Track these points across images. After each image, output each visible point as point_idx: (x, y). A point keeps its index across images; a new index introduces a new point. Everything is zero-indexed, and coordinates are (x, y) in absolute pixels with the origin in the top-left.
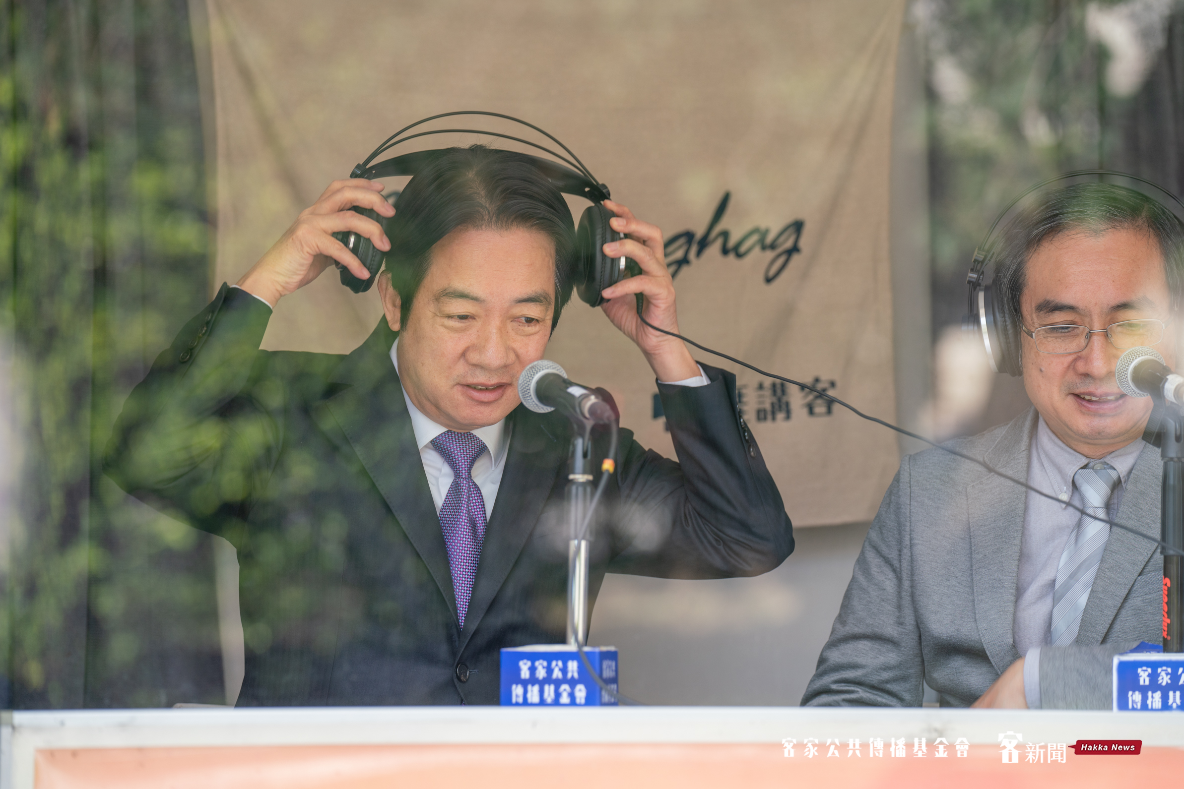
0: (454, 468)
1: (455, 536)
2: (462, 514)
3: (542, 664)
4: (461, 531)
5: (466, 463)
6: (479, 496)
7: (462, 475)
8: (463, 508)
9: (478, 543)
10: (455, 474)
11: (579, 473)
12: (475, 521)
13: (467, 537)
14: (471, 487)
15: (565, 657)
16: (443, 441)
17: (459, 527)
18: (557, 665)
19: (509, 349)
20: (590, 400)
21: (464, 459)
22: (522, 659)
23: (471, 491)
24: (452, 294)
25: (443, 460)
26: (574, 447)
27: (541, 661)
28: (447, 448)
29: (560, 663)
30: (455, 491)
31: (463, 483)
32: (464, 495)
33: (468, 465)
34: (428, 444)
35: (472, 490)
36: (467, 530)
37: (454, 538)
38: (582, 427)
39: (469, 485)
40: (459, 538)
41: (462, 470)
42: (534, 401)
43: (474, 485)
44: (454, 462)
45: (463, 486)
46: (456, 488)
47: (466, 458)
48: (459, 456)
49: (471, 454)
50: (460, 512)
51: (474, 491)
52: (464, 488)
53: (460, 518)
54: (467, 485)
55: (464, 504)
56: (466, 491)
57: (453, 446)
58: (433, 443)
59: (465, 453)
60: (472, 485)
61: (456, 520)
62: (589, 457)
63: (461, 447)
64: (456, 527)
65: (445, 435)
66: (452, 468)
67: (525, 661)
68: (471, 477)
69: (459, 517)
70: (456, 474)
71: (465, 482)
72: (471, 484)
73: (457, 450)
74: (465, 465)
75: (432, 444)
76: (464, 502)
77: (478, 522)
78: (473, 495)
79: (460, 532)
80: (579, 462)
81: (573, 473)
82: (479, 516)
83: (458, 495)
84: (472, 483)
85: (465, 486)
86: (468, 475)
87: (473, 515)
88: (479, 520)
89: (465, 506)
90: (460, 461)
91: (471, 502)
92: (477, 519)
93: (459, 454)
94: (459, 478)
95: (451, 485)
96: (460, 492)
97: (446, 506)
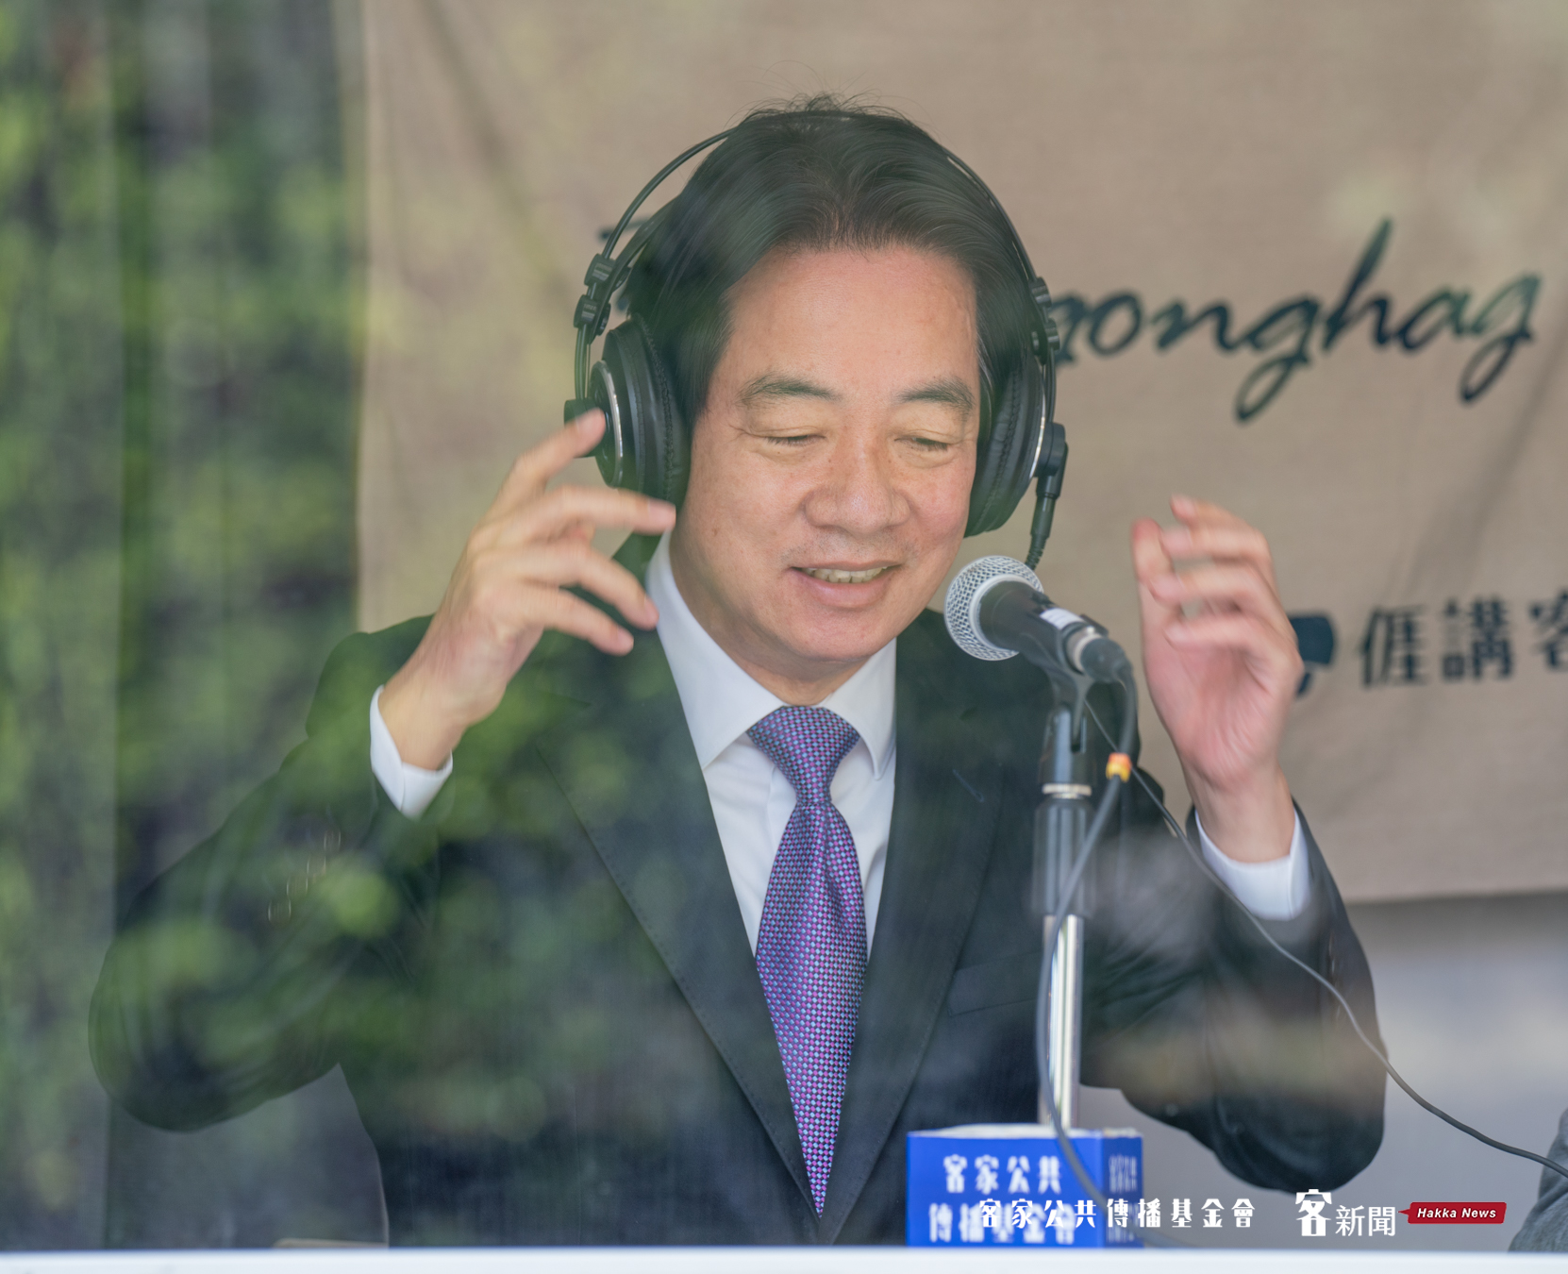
0: (796, 784)
1: (801, 921)
2: (813, 876)
3: (988, 1164)
4: (813, 911)
5: (819, 774)
6: (847, 839)
7: (812, 798)
8: (815, 864)
9: (846, 934)
10: (797, 796)
11: (1063, 783)
12: (838, 889)
13: (825, 921)
14: (831, 820)
15: (1034, 1149)
16: (771, 730)
17: (808, 903)
18: (1018, 1165)
19: (893, 493)
20: (1085, 635)
21: (816, 766)
22: (950, 1154)
23: (830, 829)
24: (775, 388)
25: (773, 766)
26: (1054, 729)
27: (987, 1158)
28: (780, 744)
29: (1024, 1162)
30: (798, 831)
31: (815, 815)
32: (817, 838)
33: (823, 776)
34: (741, 736)
35: (833, 826)
36: (825, 909)
37: (799, 924)
38: (1070, 688)
39: (827, 818)
40: (809, 925)
41: (812, 789)
42: (975, 638)
43: (837, 816)
44: (796, 773)
45: (815, 820)
46: (801, 825)
47: (818, 763)
48: (806, 760)
49: (828, 753)
50: (811, 873)
51: (836, 829)
52: (817, 823)
53: (810, 885)
54: (823, 819)
55: (818, 856)
56: (821, 830)
57: (792, 741)
58: (751, 734)
59: (817, 754)
60: (833, 817)
61: (803, 888)
62: (1083, 750)
63: (808, 740)
64: (803, 903)
65: (775, 718)
66: (791, 783)
67: (955, 1157)
68: (830, 799)
69: (808, 882)
70: (801, 796)
71: (818, 812)
72: (830, 815)
73: (801, 749)
74: (817, 777)
75: (750, 736)
76: (817, 853)
77: (844, 891)
78: (835, 838)
79: (810, 913)
80: (1064, 760)
81: (1052, 781)
82: (847, 878)
83: (805, 838)
84: (832, 812)
85: (820, 821)
86: (825, 797)
87: (835, 877)
88: (847, 888)
89: (821, 860)
90: (807, 771)
91: (832, 850)
92: (844, 885)
93: (805, 755)
94: (807, 803)
95: (791, 817)
96: (809, 832)
97: (782, 861)
